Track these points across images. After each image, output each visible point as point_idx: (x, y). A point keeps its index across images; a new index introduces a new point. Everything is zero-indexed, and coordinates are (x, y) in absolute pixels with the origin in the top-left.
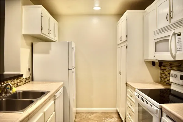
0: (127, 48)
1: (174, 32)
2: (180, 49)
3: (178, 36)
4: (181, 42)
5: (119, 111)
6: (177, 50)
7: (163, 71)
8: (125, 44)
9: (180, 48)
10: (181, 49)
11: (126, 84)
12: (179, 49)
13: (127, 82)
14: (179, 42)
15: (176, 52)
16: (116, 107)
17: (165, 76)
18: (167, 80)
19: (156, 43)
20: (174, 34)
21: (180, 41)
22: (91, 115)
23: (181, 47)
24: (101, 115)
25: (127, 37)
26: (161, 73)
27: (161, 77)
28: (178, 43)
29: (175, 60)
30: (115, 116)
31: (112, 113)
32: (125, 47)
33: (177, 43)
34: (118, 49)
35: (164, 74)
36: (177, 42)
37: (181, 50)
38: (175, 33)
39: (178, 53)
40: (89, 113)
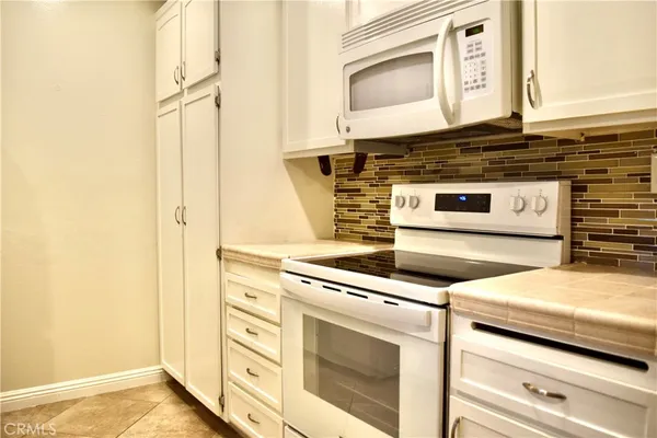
0: (218, 106)
1: (451, 24)
2: (480, 83)
3: (467, 35)
4: (483, 55)
5: (179, 377)
6: (464, 87)
7: (350, 197)
8: (210, 90)
9: (479, 77)
10: (483, 80)
11: (219, 252)
12: (475, 81)
13: (225, 246)
14: (472, 57)
15: (459, 97)
16: (159, 363)
17: (359, 214)
18: (369, 227)
19: (354, 79)
20: (452, 31)
21: (480, 52)
22: (51, 417)
23: (483, 74)
24: (101, 408)
25: (218, 60)
26: (338, 205)
27: (338, 221)
28: (469, 61)
29: (453, 126)
30: (163, 398)
31: (144, 389)
32: (212, 100)
33: (463, 63)
34: (159, 120)
35: (354, 208)
36: (462, 59)
37: (484, 86)
38: (455, 26)
39: (468, 97)
40: (40, 408)
